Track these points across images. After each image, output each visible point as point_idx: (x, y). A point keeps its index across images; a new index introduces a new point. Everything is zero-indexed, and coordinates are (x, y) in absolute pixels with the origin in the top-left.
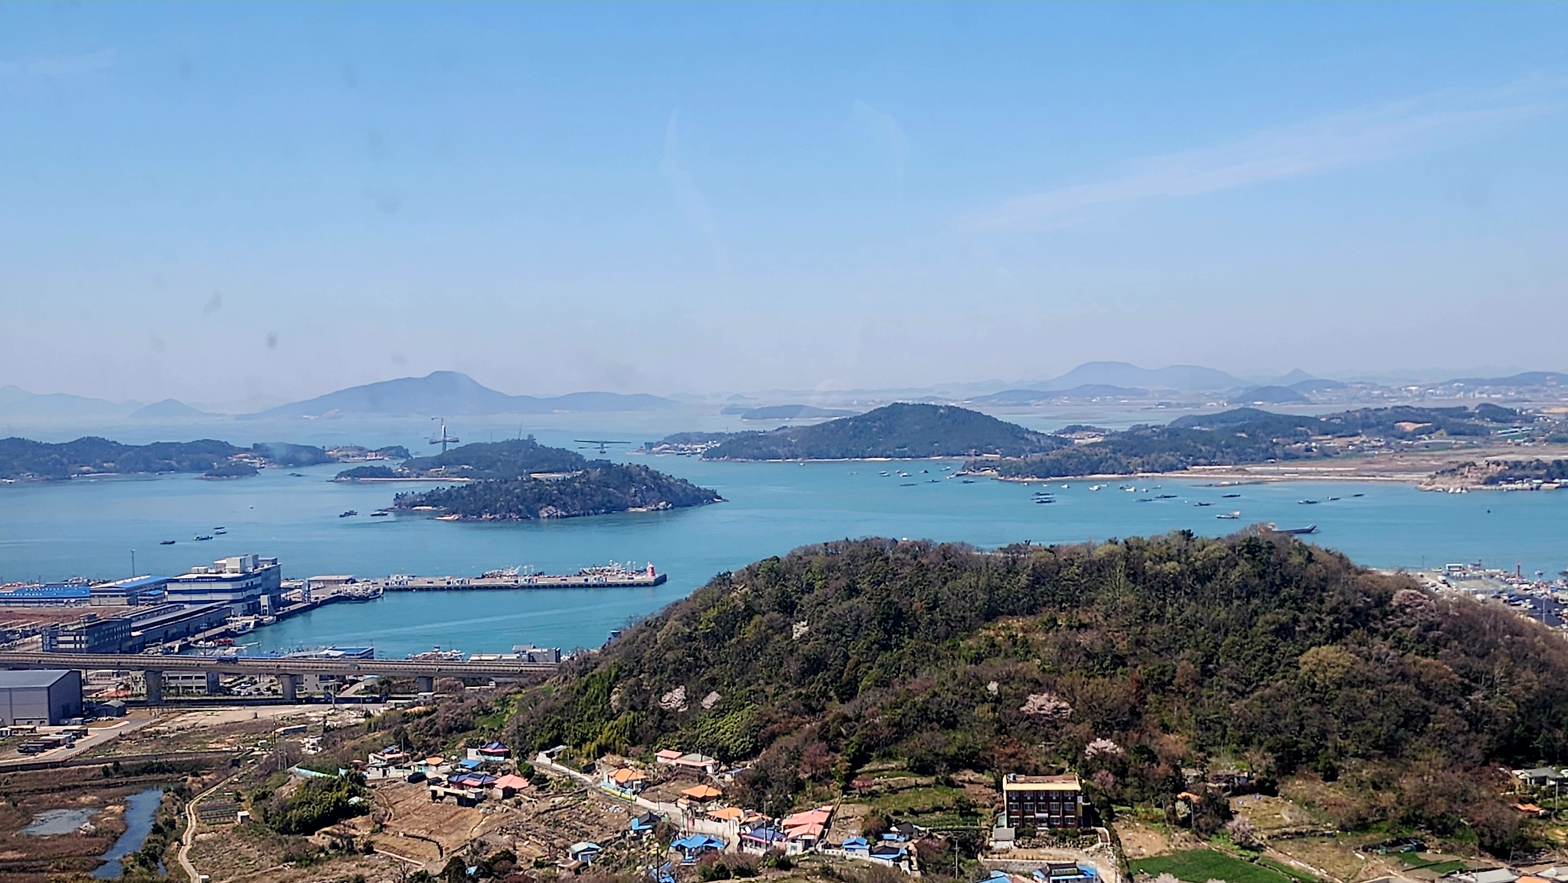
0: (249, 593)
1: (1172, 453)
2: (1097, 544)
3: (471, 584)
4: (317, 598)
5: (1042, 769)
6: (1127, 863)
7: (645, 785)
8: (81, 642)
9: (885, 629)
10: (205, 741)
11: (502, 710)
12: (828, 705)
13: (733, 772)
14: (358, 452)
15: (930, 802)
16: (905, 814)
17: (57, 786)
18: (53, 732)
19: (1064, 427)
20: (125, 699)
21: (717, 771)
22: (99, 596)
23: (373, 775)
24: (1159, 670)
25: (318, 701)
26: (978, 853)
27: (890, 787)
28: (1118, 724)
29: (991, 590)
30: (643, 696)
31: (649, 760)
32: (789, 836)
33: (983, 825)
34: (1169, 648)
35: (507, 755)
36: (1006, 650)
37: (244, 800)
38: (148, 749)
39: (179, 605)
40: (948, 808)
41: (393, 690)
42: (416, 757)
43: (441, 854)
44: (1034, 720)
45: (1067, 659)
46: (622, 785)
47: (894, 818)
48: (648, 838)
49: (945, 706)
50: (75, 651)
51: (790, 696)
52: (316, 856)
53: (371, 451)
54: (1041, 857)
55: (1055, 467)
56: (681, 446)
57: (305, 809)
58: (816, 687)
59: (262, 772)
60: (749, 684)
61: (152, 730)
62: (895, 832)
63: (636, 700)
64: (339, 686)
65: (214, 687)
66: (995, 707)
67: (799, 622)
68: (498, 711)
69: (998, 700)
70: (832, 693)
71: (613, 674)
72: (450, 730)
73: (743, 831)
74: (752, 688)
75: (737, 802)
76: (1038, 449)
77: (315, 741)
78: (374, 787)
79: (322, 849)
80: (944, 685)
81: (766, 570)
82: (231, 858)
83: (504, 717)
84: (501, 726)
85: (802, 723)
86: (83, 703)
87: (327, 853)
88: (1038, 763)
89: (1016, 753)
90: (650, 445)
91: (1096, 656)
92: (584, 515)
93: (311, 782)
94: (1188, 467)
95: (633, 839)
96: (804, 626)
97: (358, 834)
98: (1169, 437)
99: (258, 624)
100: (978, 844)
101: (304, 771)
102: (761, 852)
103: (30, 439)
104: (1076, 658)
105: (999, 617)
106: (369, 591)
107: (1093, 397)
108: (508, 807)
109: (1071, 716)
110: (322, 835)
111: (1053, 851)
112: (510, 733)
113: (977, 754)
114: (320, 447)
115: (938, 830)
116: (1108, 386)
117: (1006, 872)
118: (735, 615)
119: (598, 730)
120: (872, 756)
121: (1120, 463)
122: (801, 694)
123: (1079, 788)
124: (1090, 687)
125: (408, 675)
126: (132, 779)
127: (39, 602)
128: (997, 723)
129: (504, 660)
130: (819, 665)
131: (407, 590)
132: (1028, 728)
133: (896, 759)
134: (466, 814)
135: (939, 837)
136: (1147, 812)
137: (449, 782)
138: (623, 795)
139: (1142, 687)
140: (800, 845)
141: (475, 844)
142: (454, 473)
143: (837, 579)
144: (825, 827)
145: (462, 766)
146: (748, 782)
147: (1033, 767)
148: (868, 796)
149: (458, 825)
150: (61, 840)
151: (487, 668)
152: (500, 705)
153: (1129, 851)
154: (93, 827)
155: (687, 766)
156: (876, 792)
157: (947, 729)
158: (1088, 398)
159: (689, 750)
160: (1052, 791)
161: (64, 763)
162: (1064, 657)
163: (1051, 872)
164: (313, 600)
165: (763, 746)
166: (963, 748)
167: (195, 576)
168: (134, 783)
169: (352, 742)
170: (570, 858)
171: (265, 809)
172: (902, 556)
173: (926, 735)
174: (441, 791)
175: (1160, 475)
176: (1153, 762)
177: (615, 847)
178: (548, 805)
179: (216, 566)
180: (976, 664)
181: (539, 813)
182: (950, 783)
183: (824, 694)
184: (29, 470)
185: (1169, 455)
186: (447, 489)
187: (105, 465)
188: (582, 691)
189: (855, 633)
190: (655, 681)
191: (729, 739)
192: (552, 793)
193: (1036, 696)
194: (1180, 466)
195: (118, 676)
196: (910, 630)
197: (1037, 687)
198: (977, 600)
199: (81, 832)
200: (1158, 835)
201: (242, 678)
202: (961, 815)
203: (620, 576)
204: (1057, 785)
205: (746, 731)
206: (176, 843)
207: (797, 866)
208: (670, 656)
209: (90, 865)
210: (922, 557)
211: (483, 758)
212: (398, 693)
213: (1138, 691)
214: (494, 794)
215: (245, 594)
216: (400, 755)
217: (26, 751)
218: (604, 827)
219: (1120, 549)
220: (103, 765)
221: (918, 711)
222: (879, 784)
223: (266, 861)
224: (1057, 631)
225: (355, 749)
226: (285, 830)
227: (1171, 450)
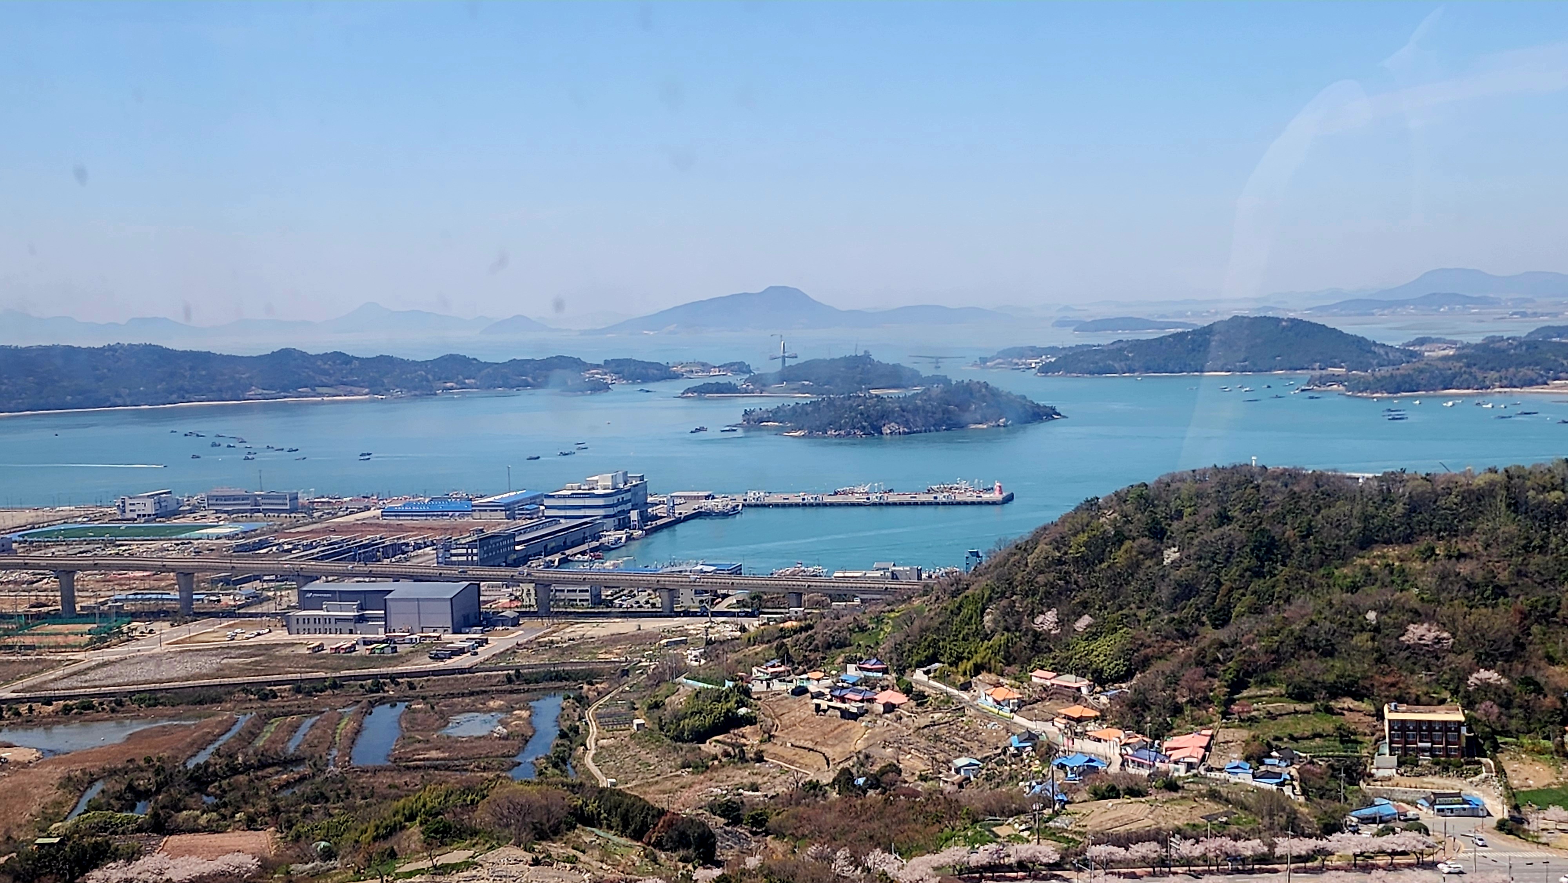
0: (619, 508)
1: (1531, 367)
2: (1476, 473)
3: (825, 500)
4: (680, 514)
5: (1424, 699)
6: (1514, 795)
7: (1021, 704)
8: (473, 554)
9: (1257, 557)
10: (595, 651)
11: (877, 627)
12: (1202, 630)
13: (1109, 694)
14: (702, 368)
15: (1310, 728)
16: (1285, 739)
17: (467, 691)
18: (458, 641)
19: (1412, 338)
20: (516, 610)
21: (1091, 692)
22: (480, 510)
23: (757, 687)
24: (1543, 602)
25: (694, 614)
26: (1360, 780)
27: (1269, 713)
28: (1501, 654)
29: (1366, 518)
30: (1016, 617)
31: (1024, 679)
32: (1172, 758)
33: (1364, 753)
34: (1553, 579)
35: (885, 671)
36: (1382, 579)
37: (637, 709)
38: (545, 658)
39: (555, 519)
40: (1328, 735)
41: (763, 604)
42: (797, 671)
43: (828, 764)
44: (1414, 651)
45: (1447, 588)
46: (999, 703)
47: (1274, 743)
48: (1028, 755)
49: (1324, 636)
50: (466, 563)
51: (1162, 621)
52: (710, 763)
53: (715, 367)
54: (1425, 785)
55: (1406, 382)
56: (1016, 361)
57: (696, 718)
58: (1188, 612)
59: (651, 682)
60: (1121, 608)
61: (546, 639)
62: (1276, 757)
63: (1010, 621)
64: (713, 600)
65: (597, 600)
66: (1374, 636)
67: (1170, 548)
68: (873, 628)
69: (1377, 629)
70: (1204, 619)
71: (986, 596)
72: (829, 646)
73: (1124, 752)
74: (1124, 612)
75: (1116, 723)
76: (1386, 363)
77: (697, 653)
78: (759, 699)
79: (715, 758)
80: (1321, 613)
81: (1135, 496)
82: (632, 763)
83: (879, 635)
84: (877, 643)
85: (1176, 647)
86: (480, 613)
87: (720, 761)
88: (1420, 693)
89: (1397, 683)
90: (984, 360)
91: (1477, 586)
92: (925, 431)
93: (700, 692)
94: (1549, 382)
95: (1014, 755)
96: (1175, 552)
97: (747, 743)
98: (1527, 350)
99: (629, 538)
100: (1359, 771)
101: (690, 682)
102: (1145, 772)
103: (398, 356)
104: (1456, 588)
105: (1374, 545)
106: (729, 507)
107: (1441, 307)
108: (888, 722)
109: (1452, 647)
110: (714, 744)
111: (1436, 780)
112: (887, 650)
113: (1357, 682)
114: (664, 363)
115: (1319, 756)
116: (1456, 295)
117: (1389, 799)
118: (1105, 540)
119: (973, 650)
120: (1249, 682)
121: (1475, 378)
122: (1174, 619)
123: (1462, 719)
124: (1472, 618)
125: (780, 590)
126: (532, 686)
127: (426, 516)
128: (1377, 652)
129: (869, 577)
130: (1191, 591)
131: (764, 506)
132: (1408, 658)
133: (1274, 686)
134: (849, 727)
135: (1320, 763)
136: (1534, 744)
137: (832, 696)
138: (1001, 712)
139: (1526, 618)
140: (1182, 768)
141: (861, 756)
142: (794, 389)
143: (1207, 506)
144: (1206, 751)
145: (843, 681)
146: (1127, 705)
147: (1414, 696)
148: (1248, 721)
149: (843, 738)
150: (477, 741)
151: (854, 585)
152: (875, 623)
153: (1515, 782)
154: (505, 731)
155: (1061, 686)
156: (1256, 718)
157: (1325, 657)
158: (1434, 307)
159: (1063, 671)
160: (1435, 722)
161: (470, 670)
162: (1444, 586)
163: (1435, 801)
164: (677, 515)
165: (1136, 669)
166: (1342, 676)
167: (570, 492)
168: (535, 690)
169: (735, 654)
170: (953, 772)
171: (660, 717)
172: (1273, 483)
173: (1304, 663)
174: (824, 705)
175: (1518, 390)
176: (1539, 694)
177: (995, 763)
178: (927, 721)
179: (588, 482)
180: (1352, 593)
181: (919, 728)
182: (1329, 711)
183: (1197, 620)
184: (397, 387)
185: (1528, 369)
186: (792, 405)
187: (467, 381)
188: (956, 611)
189: (1227, 560)
190: (1028, 603)
191: (1102, 662)
192: (930, 709)
193: (1416, 626)
194: (1540, 380)
195: (507, 587)
196: (1283, 557)
197: (1417, 616)
198: (1352, 528)
199: (495, 735)
200: (1546, 767)
201: (623, 590)
202: (1342, 742)
203: (968, 494)
204: (1440, 715)
205: (1120, 654)
206: (583, 747)
207: (1183, 787)
208: (1041, 579)
209: (506, 766)
210: (1293, 484)
211: (862, 674)
212: (768, 608)
213: (1521, 622)
214: (875, 708)
215: (616, 510)
216: (782, 669)
217: (436, 658)
218: (983, 744)
219: (1500, 477)
220: (506, 672)
221: (1296, 639)
222: (1258, 710)
223: (665, 767)
224: (1435, 560)
225: (739, 662)
226: (678, 738)
227: (1530, 364)
